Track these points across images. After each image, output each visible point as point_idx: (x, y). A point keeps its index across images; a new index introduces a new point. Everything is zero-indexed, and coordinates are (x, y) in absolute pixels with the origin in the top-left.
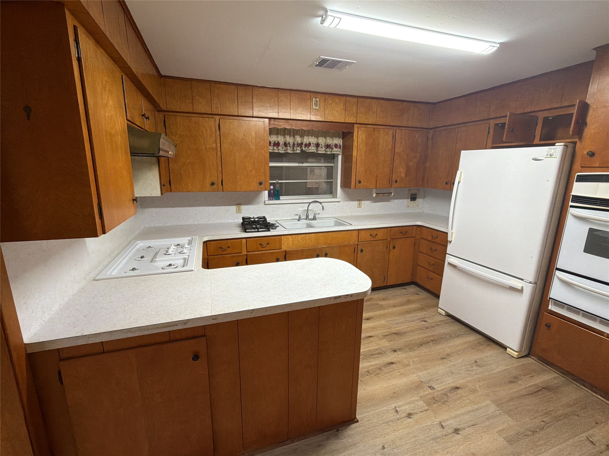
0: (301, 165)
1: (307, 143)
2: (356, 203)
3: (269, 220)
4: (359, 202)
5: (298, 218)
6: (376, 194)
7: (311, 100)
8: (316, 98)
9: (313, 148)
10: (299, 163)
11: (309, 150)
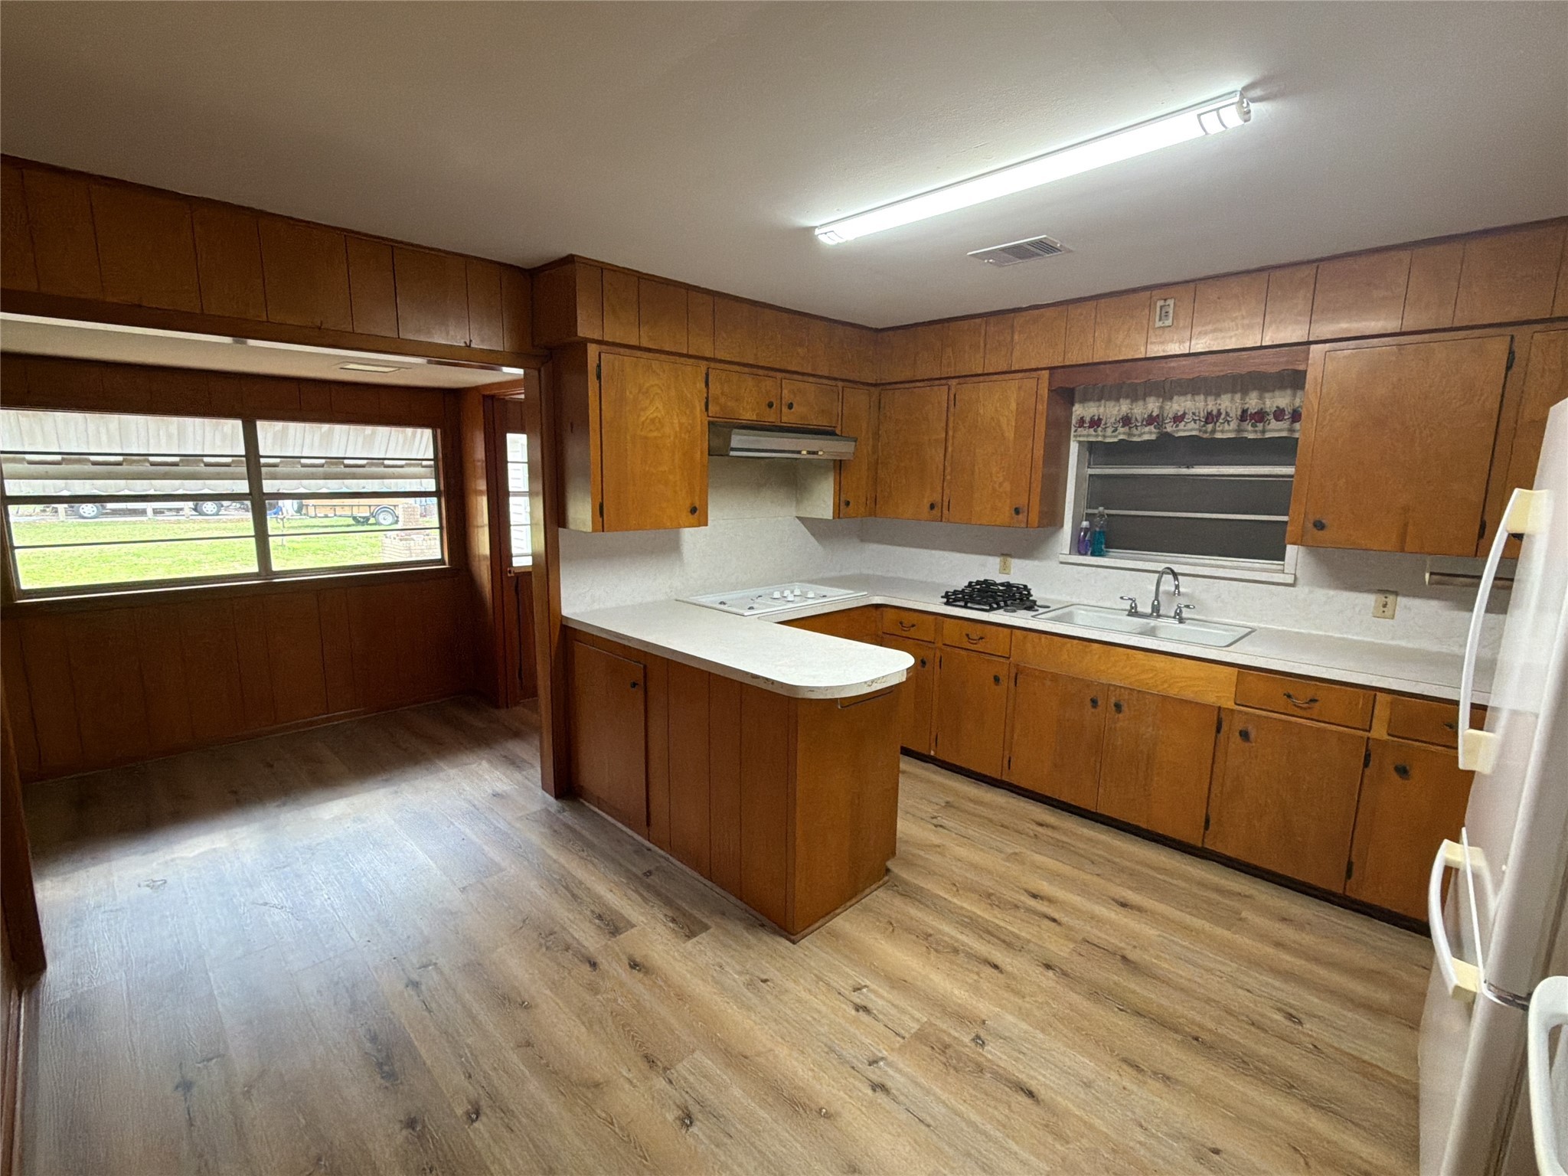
0: (1184, 471)
1: (1179, 414)
2: (1370, 600)
3: (1036, 595)
4: (1381, 598)
5: (1128, 608)
6: (1432, 574)
7: (1151, 307)
8: (1165, 300)
9: (1192, 425)
10: (1179, 465)
11: (1178, 431)
